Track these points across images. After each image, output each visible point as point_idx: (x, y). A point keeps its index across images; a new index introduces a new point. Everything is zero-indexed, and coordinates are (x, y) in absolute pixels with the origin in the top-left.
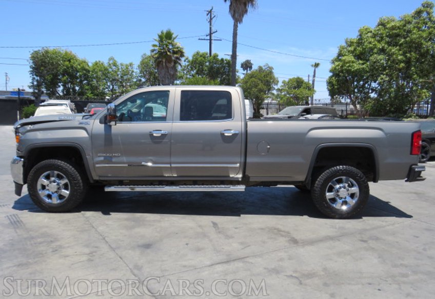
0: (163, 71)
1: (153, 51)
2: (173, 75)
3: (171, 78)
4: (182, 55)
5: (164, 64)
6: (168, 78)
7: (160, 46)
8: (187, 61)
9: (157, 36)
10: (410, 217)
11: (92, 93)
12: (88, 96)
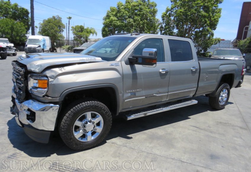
10: (233, 103)
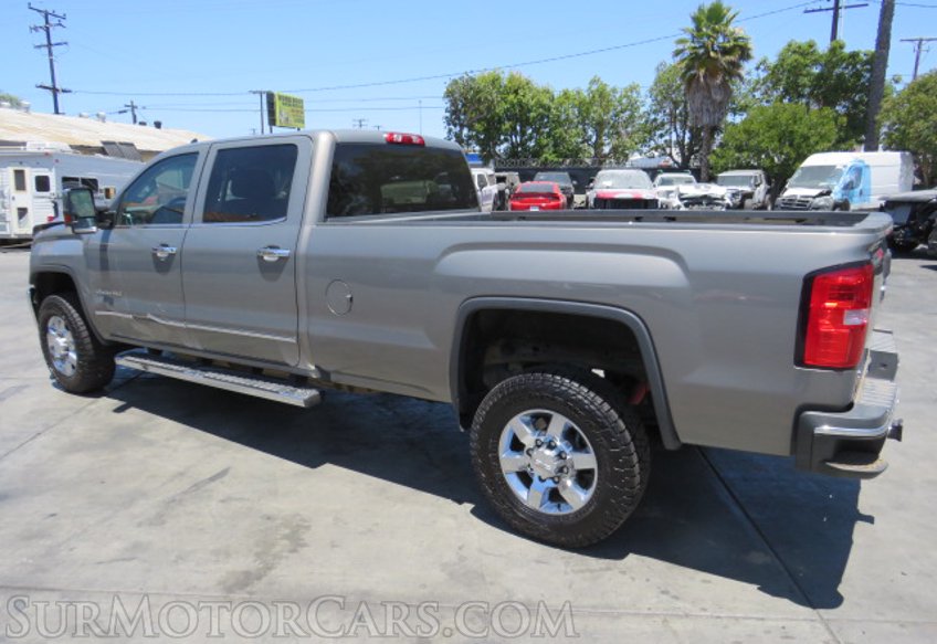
0: (699, 96)
1: (677, 53)
2: (720, 103)
3: (714, 113)
4: (745, 53)
5: (702, 79)
6: (708, 110)
7: (693, 42)
8: (762, 67)
9: (690, 20)
11: (554, 152)
12: (546, 159)
